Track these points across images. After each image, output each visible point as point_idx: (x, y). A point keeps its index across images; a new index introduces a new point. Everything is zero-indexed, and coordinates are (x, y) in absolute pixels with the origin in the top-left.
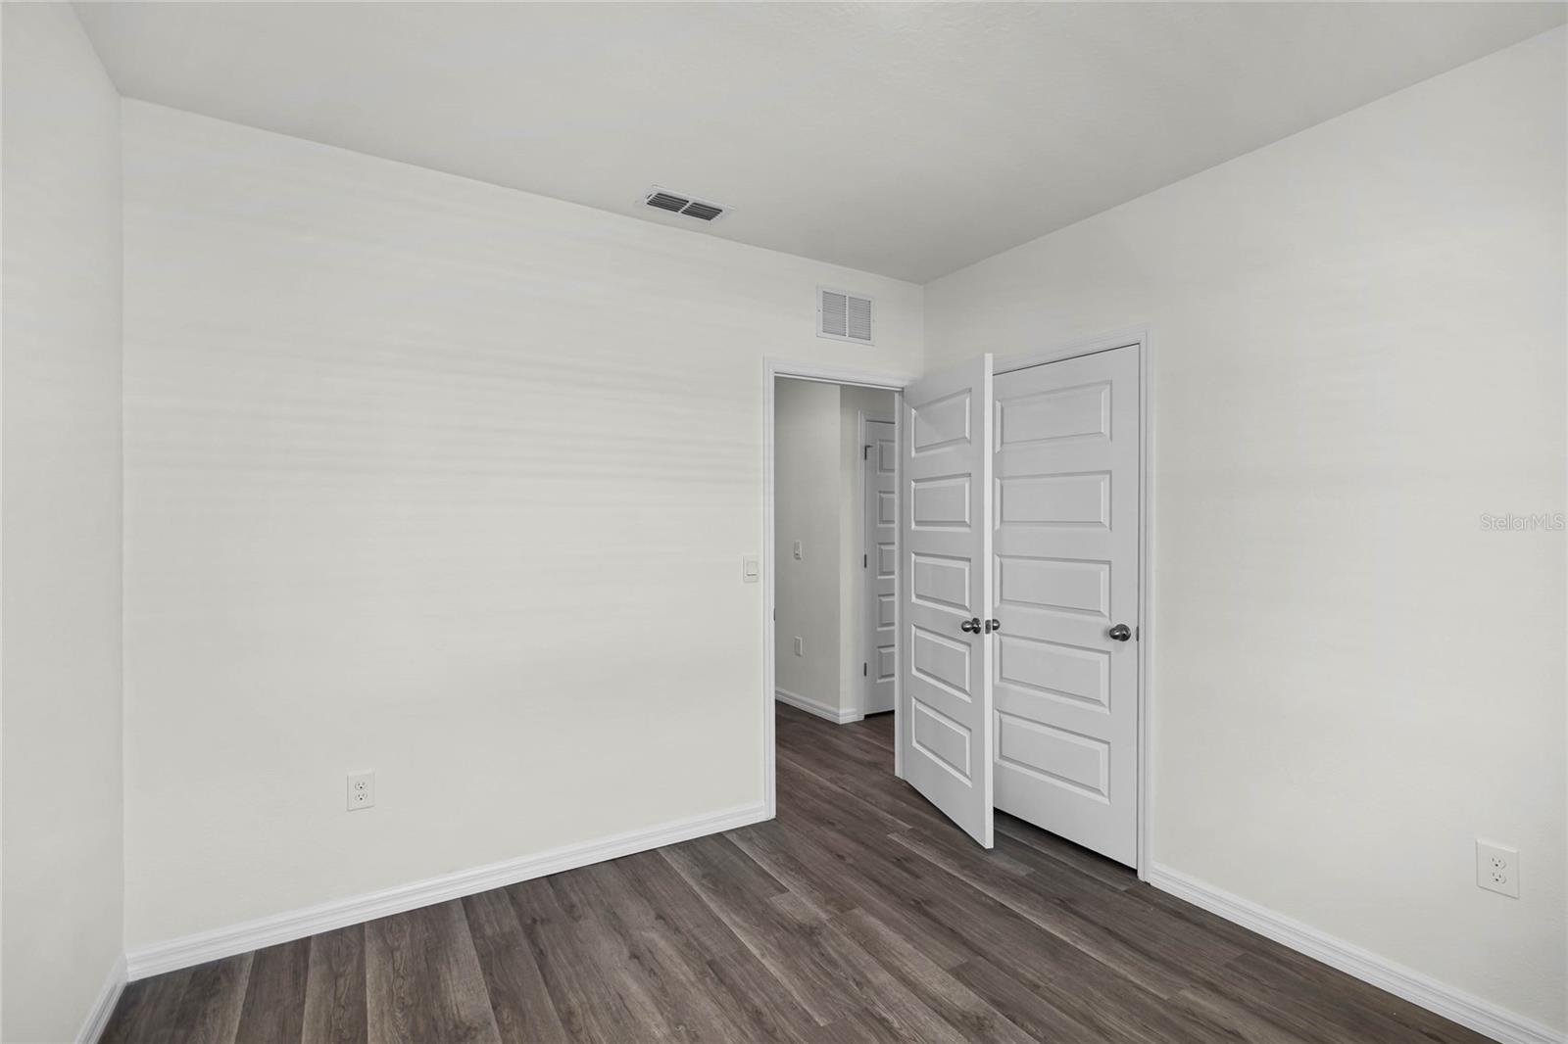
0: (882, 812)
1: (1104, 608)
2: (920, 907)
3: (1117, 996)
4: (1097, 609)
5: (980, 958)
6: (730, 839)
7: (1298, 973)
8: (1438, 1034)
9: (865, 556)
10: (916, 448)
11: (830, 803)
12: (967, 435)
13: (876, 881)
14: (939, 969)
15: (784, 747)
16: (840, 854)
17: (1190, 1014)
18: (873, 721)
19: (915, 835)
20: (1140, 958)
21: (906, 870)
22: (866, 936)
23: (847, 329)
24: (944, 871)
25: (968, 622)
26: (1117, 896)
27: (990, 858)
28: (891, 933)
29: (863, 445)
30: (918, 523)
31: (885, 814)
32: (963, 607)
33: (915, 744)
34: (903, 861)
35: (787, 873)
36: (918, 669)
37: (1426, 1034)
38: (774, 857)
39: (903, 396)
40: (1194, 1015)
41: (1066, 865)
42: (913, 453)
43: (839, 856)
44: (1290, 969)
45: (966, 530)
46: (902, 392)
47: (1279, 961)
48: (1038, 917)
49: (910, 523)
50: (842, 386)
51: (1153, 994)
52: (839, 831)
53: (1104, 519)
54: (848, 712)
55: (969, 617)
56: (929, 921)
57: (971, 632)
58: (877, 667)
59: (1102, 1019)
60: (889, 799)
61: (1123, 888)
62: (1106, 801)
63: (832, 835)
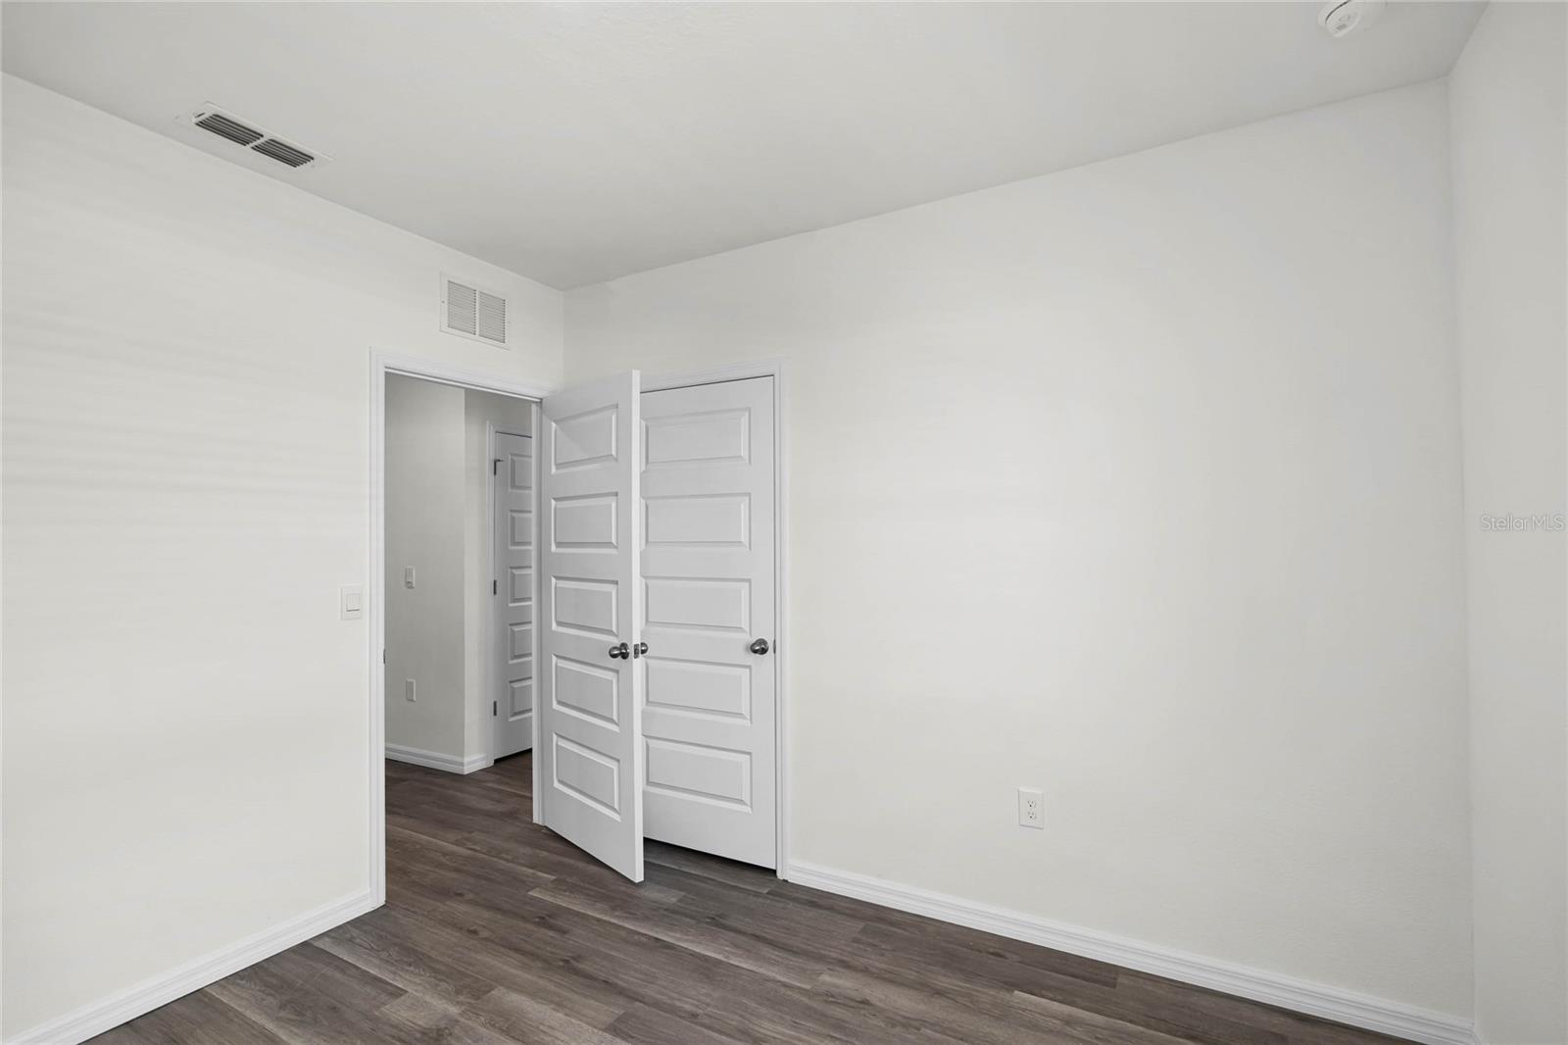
0: (519, 867)
1: (745, 625)
2: (569, 967)
3: (769, 1000)
4: (738, 626)
5: (638, 1004)
6: (322, 947)
7: (905, 930)
8: (999, 951)
9: (495, 582)
10: (556, 465)
11: (457, 870)
12: (614, 453)
13: (517, 950)
14: (596, 1031)
15: (394, 813)
16: (472, 928)
17: (830, 997)
18: (502, 765)
19: (559, 886)
20: (785, 956)
21: (551, 927)
22: (508, 1020)
23: (477, 326)
24: (594, 918)
25: (615, 648)
26: (760, 900)
27: (644, 893)
28: (536, 1006)
29: (493, 458)
30: (559, 544)
31: (524, 869)
32: (610, 632)
33: (556, 784)
34: (547, 918)
35: (403, 969)
36: (559, 703)
37: (992, 954)
38: (384, 955)
39: (541, 408)
40: (833, 996)
41: (714, 880)
42: (554, 470)
43: (470, 931)
44: (900, 928)
45: (613, 551)
46: (540, 402)
47: (892, 924)
48: (692, 942)
49: (550, 545)
50: (466, 389)
51: (799, 988)
52: (469, 902)
53: (744, 538)
54: (474, 758)
55: (617, 642)
56: (581, 980)
57: (620, 657)
58: (508, 704)
59: (756, 1028)
60: (528, 850)
61: (765, 892)
62: (748, 809)
63: (459, 909)
